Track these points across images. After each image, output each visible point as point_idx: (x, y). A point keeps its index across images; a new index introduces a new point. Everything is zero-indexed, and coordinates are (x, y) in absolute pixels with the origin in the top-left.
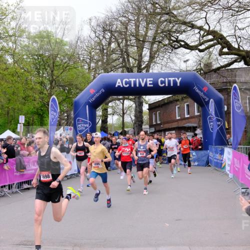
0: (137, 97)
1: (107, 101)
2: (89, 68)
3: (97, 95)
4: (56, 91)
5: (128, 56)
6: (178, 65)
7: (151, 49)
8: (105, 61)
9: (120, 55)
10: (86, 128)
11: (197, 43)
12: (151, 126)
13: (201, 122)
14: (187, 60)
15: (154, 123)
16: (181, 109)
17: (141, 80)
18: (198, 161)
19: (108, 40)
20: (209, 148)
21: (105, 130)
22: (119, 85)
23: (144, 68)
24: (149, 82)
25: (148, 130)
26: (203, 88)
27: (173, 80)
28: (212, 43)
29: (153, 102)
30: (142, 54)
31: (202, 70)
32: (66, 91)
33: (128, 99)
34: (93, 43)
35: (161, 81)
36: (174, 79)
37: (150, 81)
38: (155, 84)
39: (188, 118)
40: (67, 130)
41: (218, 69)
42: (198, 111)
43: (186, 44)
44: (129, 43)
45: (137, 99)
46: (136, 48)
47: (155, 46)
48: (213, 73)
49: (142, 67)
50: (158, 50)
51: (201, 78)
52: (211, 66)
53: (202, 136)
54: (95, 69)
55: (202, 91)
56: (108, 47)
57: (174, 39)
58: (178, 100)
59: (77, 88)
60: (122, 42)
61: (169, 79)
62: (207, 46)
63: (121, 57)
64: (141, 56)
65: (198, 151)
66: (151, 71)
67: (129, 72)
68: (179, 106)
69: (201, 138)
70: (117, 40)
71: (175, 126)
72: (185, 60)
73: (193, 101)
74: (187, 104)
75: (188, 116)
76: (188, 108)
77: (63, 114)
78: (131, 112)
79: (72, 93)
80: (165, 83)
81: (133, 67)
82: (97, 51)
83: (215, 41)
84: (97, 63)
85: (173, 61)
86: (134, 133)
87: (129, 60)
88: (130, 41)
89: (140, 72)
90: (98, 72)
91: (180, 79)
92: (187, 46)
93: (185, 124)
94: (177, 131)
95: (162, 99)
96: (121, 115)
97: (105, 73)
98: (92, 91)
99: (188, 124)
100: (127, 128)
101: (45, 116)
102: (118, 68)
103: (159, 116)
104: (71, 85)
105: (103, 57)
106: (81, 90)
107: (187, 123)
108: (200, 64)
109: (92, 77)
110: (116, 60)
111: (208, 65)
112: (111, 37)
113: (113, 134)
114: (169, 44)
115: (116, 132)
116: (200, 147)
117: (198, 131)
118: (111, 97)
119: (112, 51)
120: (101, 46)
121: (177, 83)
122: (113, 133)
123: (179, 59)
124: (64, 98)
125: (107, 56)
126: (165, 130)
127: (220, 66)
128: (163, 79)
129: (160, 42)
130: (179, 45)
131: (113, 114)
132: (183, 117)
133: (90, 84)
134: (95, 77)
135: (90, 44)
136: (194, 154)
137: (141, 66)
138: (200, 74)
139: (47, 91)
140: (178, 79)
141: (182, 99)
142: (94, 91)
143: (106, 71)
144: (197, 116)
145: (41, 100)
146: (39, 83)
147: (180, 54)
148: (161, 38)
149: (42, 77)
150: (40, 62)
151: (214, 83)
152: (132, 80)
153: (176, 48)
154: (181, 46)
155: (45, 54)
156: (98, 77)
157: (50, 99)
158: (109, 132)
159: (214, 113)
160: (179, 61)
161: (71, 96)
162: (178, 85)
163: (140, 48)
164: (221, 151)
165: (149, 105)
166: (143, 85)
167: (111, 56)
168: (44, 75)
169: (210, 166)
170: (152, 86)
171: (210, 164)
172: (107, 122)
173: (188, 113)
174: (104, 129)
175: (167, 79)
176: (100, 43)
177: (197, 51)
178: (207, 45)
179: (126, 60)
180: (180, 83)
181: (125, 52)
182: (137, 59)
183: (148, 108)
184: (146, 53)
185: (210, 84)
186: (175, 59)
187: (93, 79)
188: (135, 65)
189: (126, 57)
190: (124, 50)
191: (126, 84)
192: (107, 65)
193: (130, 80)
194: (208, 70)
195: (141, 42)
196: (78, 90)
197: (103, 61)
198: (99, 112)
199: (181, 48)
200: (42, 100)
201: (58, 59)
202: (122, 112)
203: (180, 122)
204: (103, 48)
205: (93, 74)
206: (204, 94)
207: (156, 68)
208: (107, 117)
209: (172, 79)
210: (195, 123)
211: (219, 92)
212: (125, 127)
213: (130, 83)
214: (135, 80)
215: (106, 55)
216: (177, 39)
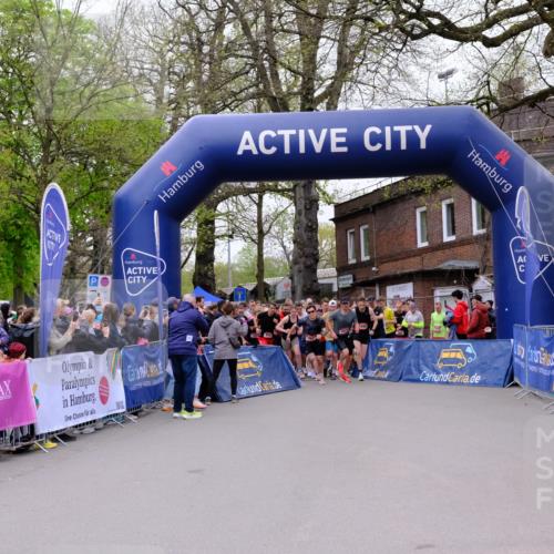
0: (302, 182)
1: (213, 197)
2: (159, 100)
3: (183, 180)
4: (60, 170)
5: (274, 61)
6: (423, 87)
7: (342, 41)
8: (204, 78)
9: (251, 61)
10: (151, 276)
11: (478, 20)
12: (342, 269)
13: (491, 256)
14: (450, 73)
15: (352, 261)
16: (431, 218)
17: (311, 132)
18: (482, 372)
19: (213, 15)
20: (515, 331)
21: (208, 282)
22: (247, 148)
23: (321, 99)
24: (336, 138)
25: (334, 281)
26: (495, 153)
27: (407, 132)
28: (523, 18)
29: (348, 198)
30: (315, 55)
31: (494, 100)
32: (91, 169)
33: (275, 190)
34: (169, 23)
35: (373, 135)
36: (410, 128)
37: (338, 135)
38: (354, 143)
39: (450, 245)
40: (96, 284)
41: (542, 96)
42: (483, 224)
43: (447, 23)
44: (275, 23)
45: (300, 192)
46: (297, 37)
47: (354, 30)
48: (525, 108)
49: (316, 95)
50: (362, 44)
51: (492, 124)
52: (520, 89)
53: (493, 299)
54: (176, 103)
55: (492, 164)
56: (215, 36)
57: (411, 9)
58: (420, 192)
59: (124, 161)
60: (255, 22)
61: (396, 128)
62: (507, 27)
63: (253, 66)
64: (311, 61)
65: (480, 342)
66: (341, 106)
67: (275, 109)
68: (424, 209)
69: (491, 303)
70: (239, 15)
71: (412, 270)
72: (444, 70)
73: (465, 194)
74: (448, 201)
75: (453, 238)
76: (453, 215)
77: (84, 237)
78: (283, 228)
79: (107, 174)
80: (384, 143)
81: (290, 94)
82: (183, 48)
83: (534, 13)
84: (181, 84)
85: (405, 75)
86: (293, 292)
87: (277, 74)
88: (281, 16)
89: (311, 109)
90: (184, 112)
91: (428, 128)
92: (448, 30)
93: (442, 262)
94: (419, 284)
95: (375, 188)
96: (255, 237)
97: (206, 113)
98: (168, 169)
99: (451, 263)
100: (272, 275)
101: (29, 243)
102: (246, 99)
103: (367, 239)
104: (104, 149)
105: (198, 66)
106: (136, 166)
107: (446, 260)
108: (488, 83)
109: (169, 126)
110: (237, 75)
111: (510, 87)
112: (224, 6)
113: (232, 295)
114: (397, 24)
115: (240, 288)
116: (488, 330)
117: (483, 284)
118: (222, 186)
119: (227, 49)
120: (194, 34)
121: (418, 140)
122: (229, 291)
123: (424, 67)
124: (86, 188)
125: (210, 63)
126: (385, 281)
127: (546, 87)
128: (378, 131)
129: (368, 19)
130: (424, 26)
131: (231, 237)
132: (436, 242)
133: (162, 148)
134: (175, 128)
135: (159, 28)
136: (469, 350)
137: (311, 90)
138: (488, 113)
139: (35, 169)
140: (423, 129)
141: (435, 189)
142: (173, 168)
143: (210, 107)
144: (478, 238)
145: (15, 198)
146: (9, 145)
147: (427, 55)
148: (370, 8)
149: (19, 126)
150: (11, 83)
151: (530, 140)
152: (287, 134)
153: (416, 37)
154: (432, 30)
155: (27, 58)
156: (185, 125)
157: (42, 192)
158: (218, 288)
159: (529, 227)
160: (425, 75)
161: (106, 184)
162: (423, 145)
163: (311, 39)
164: (548, 340)
165: (338, 207)
166: (318, 148)
167: (224, 64)
168: (25, 123)
169: (516, 385)
170: (345, 149)
171: (516, 380)
172: (212, 260)
173: (453, 231)
174: (204, 280)
175: (388, 129)
176: (190, 26)
177: (479, 44)
178: (508, 24)
179: (268, 73)
180: (428, 139)
181: (266, 50)
182: (301, 70)
183: (333, 216)
184: (327, 51)
185: (518, 142)
186: (412, 69)
187: (171, 134)
188: (296, 90)
189: (266, 64)
190: (261, 44)
191: (268, 147)
192: (212, 90)
193: (280, 132)
194: (510, 102)
195: (312, 20)
196: (126, 168)
197: (200, 77)
198: (189, 231)
199: (432, 36)
200: (20, 197)
201: (65, 74)
202: (256, 230)
203: (428, 256)
204: (199, 39)
205: (169, 119)
206: (499, 171)
207: (357, 95)
208: (213, 243)
209: (403, 130)
210: (472, 259)
211: (545, 164)
212: (265, 273)
213: (279, 142)
214: (293, 132)
215: (207, 59)
216: (418, 9)
